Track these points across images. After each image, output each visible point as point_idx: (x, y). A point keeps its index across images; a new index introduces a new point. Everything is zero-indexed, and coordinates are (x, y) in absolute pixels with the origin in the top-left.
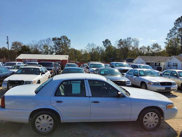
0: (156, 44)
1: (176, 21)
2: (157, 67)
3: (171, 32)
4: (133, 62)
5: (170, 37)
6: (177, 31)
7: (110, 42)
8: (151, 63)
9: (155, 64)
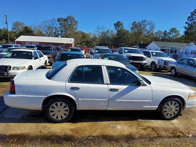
0: (174, 28)
2: (173, 55)
3: (193, 15)
4: (147, 48)
5: (190, 21)
7: (122, 24)
8: (166, 49)
9: (171, 50)
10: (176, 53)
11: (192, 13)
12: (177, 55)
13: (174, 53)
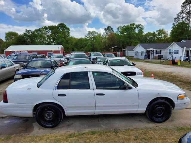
0: (162, 30)
1: (183, 4)
2: (158, 55)
3: (179, 16)
4: (134, 51)
5: (177, 22)
6: (184, 15)
7: (112, 29)
8: (151, 51)
9: (156, 51)
10: (161, 54)
11: (177, 14)
12: (162, 55)
13: (159, 53)
